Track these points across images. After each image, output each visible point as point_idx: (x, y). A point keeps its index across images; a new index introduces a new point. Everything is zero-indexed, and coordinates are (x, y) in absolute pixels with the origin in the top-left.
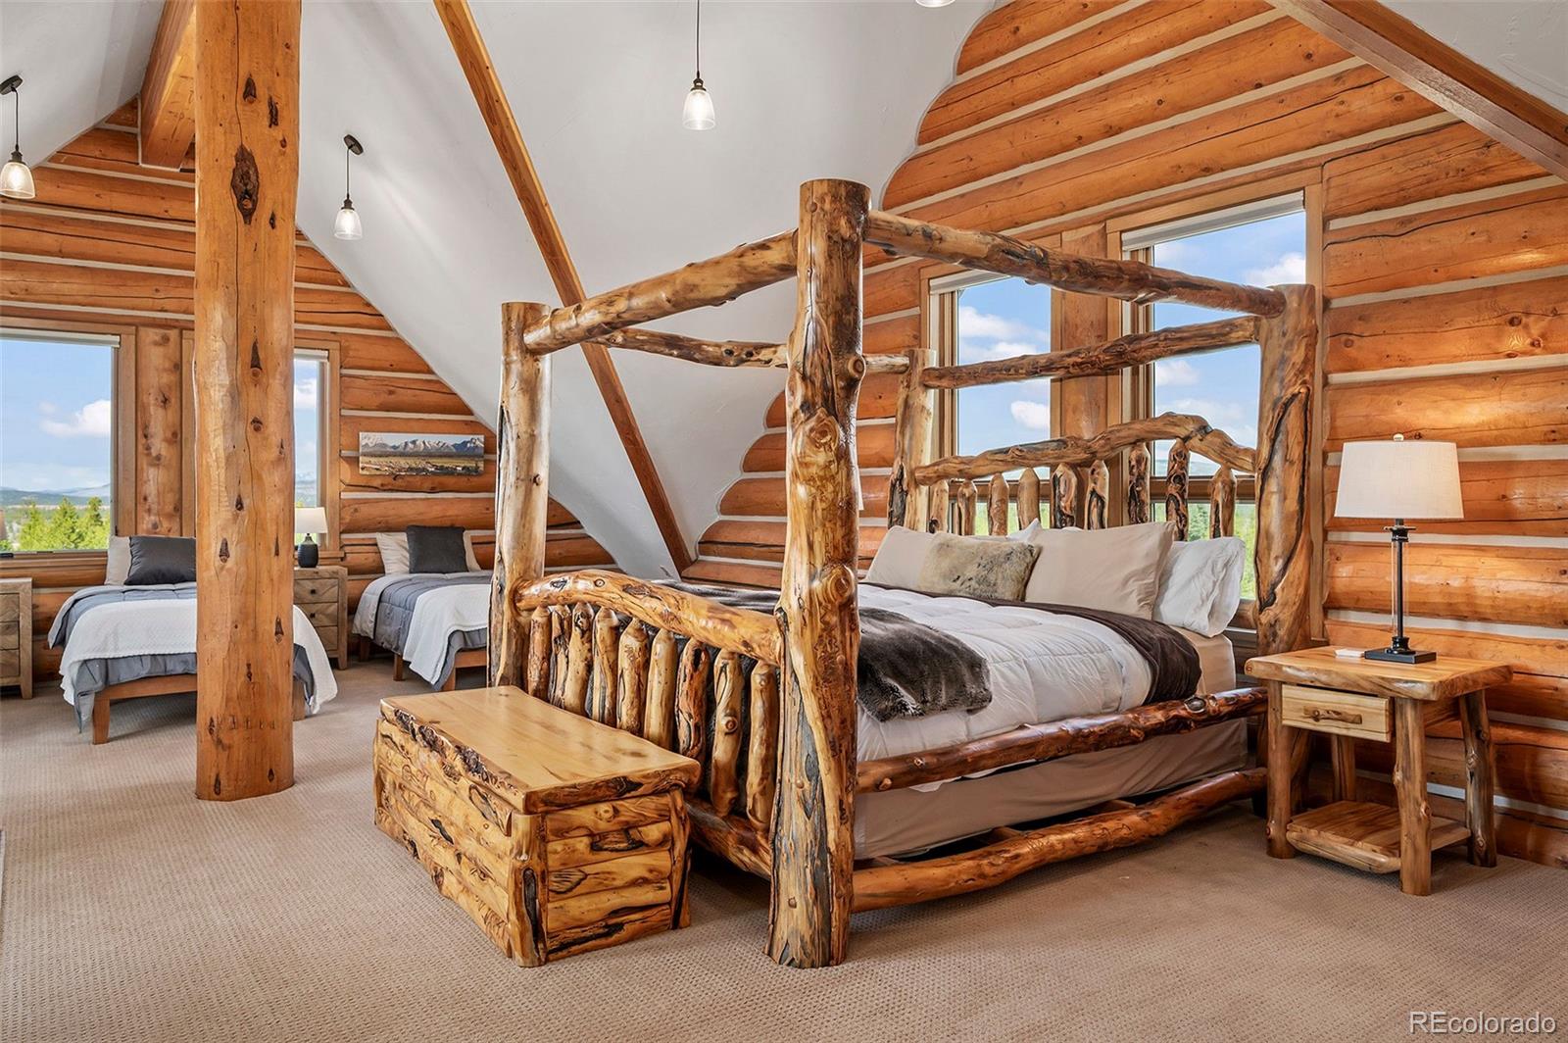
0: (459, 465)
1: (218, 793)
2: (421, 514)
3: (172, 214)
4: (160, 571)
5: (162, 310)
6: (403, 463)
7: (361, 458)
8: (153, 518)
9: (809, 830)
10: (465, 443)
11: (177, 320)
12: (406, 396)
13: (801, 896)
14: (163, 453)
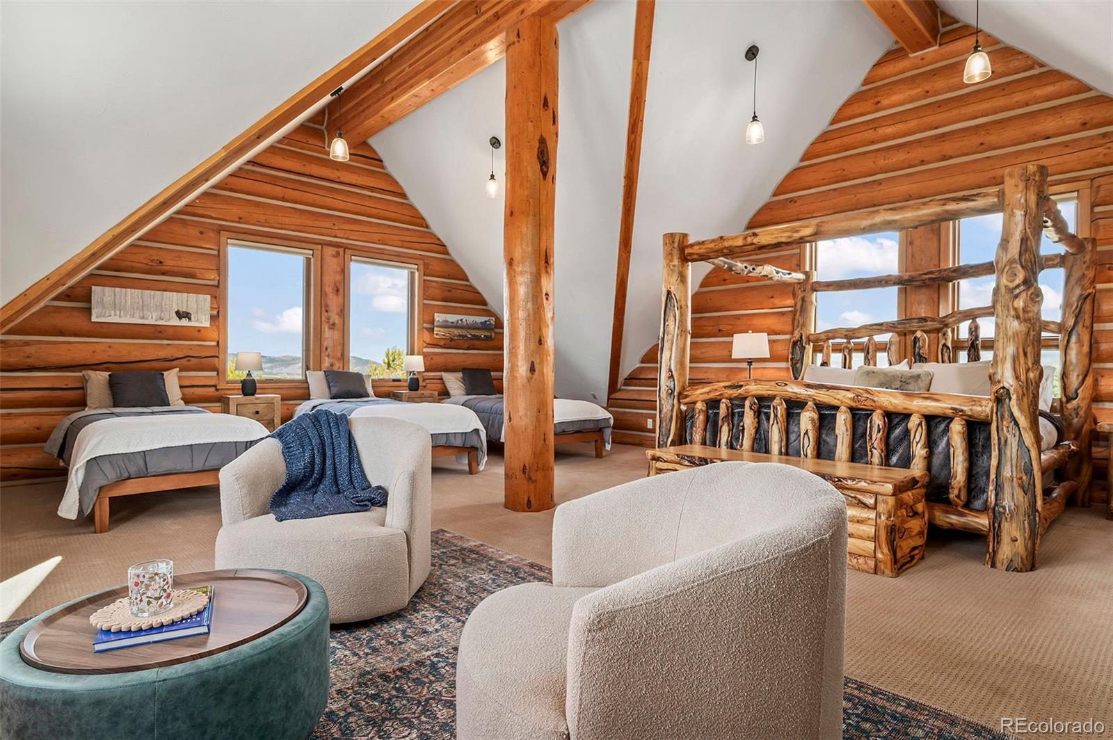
0: (482, 334)
1: (529, 508)
2: (464, 361)
3: (342, 179)
4: (349, 391)
5: (336, 237)
6: (456, 332)
7: (435, 329)
8: (330, 360)
9: (1026, 501)
10: (486, 322)
11: (343, 243)
12: (457, 294)
13: (1021, 535)
14: (337, 321)
